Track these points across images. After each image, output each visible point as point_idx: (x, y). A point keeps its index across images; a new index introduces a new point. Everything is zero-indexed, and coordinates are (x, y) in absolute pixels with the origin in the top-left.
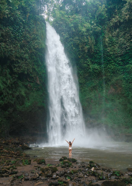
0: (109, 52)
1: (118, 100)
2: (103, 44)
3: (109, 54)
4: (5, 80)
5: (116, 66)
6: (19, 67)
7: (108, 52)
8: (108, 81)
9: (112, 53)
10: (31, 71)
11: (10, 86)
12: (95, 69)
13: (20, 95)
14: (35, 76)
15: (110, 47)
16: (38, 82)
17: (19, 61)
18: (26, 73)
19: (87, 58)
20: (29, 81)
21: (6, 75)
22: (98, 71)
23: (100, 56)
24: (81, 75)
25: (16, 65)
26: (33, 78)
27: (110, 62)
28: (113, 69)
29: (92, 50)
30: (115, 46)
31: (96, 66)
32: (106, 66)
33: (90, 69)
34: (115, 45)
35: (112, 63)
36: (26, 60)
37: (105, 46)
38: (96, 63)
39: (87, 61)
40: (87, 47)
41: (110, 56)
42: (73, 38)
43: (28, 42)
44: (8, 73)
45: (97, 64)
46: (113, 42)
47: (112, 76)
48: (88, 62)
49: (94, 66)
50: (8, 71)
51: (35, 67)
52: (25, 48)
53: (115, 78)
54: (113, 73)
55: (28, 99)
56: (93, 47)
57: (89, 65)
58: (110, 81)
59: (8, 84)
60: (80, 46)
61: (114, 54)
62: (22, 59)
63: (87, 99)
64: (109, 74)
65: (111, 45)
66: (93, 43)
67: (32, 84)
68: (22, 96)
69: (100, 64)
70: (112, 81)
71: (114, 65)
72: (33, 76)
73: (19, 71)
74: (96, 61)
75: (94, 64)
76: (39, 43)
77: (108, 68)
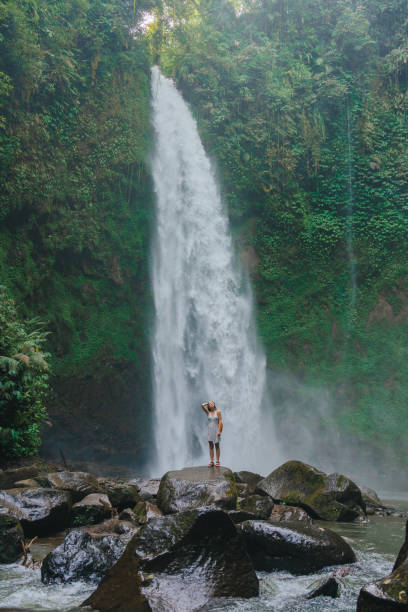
0: (376, 170)
1: (402, 349)
2: (357, 139)
3: (378, 178)
4: (19, 277)
5: (401, 222)
6: (61, 231)
7: (371, 170)
8: (371, 277)
9: (387, 173)
10: (96, 242)
11: (32, 294)
12: (321, 230)
13: (58, 320)
14: (106, 257)
15: (383, 149)
16: (119, 279)
17: (62, 211)
18: (81, 248)
19: (294, 191)
20: (89, 273)
21: (23, 260)
22: (334, 238)
23: (343, 182)
24: (269, 252)
25: (53, 226)
26: (101, 263)
27: (379, 204)
28: (388, 234)
29: (312, 163)
30: (400, 149)
31: (326, 221)
32: (363, 220)
33: (305, 231)
34: (401, 145)
35: (385, 209)
36: (83, 206)
37: (363, 149)
38: (326, 207)
39: (294, 199)
40: (297, 151)
41: (379, 185)
42: (245, 121)
43: (92, 146)
44: (28, 253)
45: (331, 210)
46: (395, 134)
47: (383, 258)
48: (298, 205)
49: (319, 218)
50: (28, 247)
51: (110, 225)
52: (80, 167)
53: (395, 266)
54: (391, 246)
55: (83, 337)
56: (317, 151)
57: (299, 216)
58: (376, 274)
59: (27, 288)
60: (270, 152)
61: (394, 178)
62: (70, 202)
63: (290, 337)
64: (376, 251)
65: (385, 144)
66: (317, 137)
67: (95, 284)
68: (64, 325)
69: (340, 212)
70: (386, 275)
71: (393, 218)
72: (100, 256)
73: (59, 243)
74: (329, 201)
75: (318, 212)
76: (128, 145)
77: (371, 228)
